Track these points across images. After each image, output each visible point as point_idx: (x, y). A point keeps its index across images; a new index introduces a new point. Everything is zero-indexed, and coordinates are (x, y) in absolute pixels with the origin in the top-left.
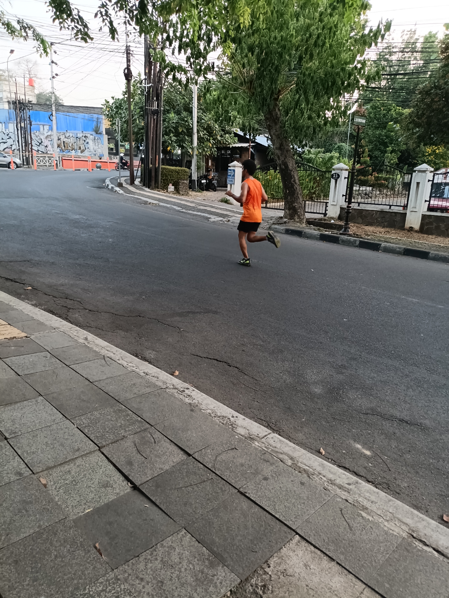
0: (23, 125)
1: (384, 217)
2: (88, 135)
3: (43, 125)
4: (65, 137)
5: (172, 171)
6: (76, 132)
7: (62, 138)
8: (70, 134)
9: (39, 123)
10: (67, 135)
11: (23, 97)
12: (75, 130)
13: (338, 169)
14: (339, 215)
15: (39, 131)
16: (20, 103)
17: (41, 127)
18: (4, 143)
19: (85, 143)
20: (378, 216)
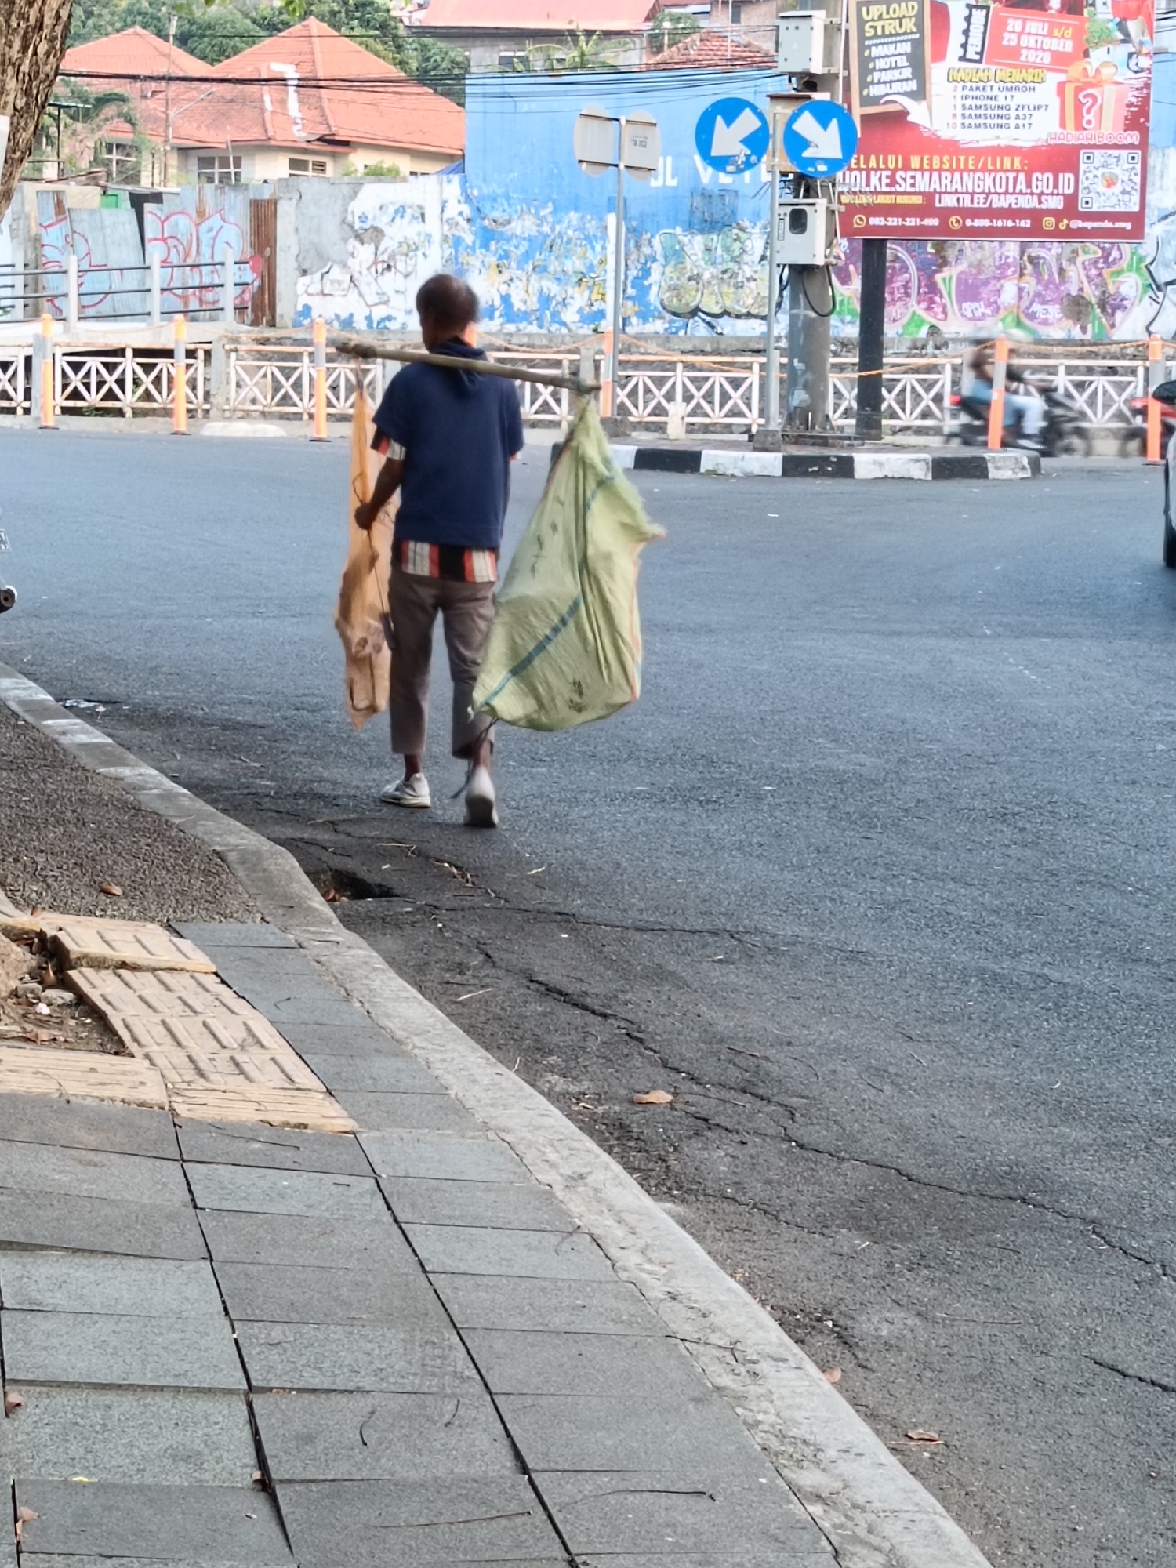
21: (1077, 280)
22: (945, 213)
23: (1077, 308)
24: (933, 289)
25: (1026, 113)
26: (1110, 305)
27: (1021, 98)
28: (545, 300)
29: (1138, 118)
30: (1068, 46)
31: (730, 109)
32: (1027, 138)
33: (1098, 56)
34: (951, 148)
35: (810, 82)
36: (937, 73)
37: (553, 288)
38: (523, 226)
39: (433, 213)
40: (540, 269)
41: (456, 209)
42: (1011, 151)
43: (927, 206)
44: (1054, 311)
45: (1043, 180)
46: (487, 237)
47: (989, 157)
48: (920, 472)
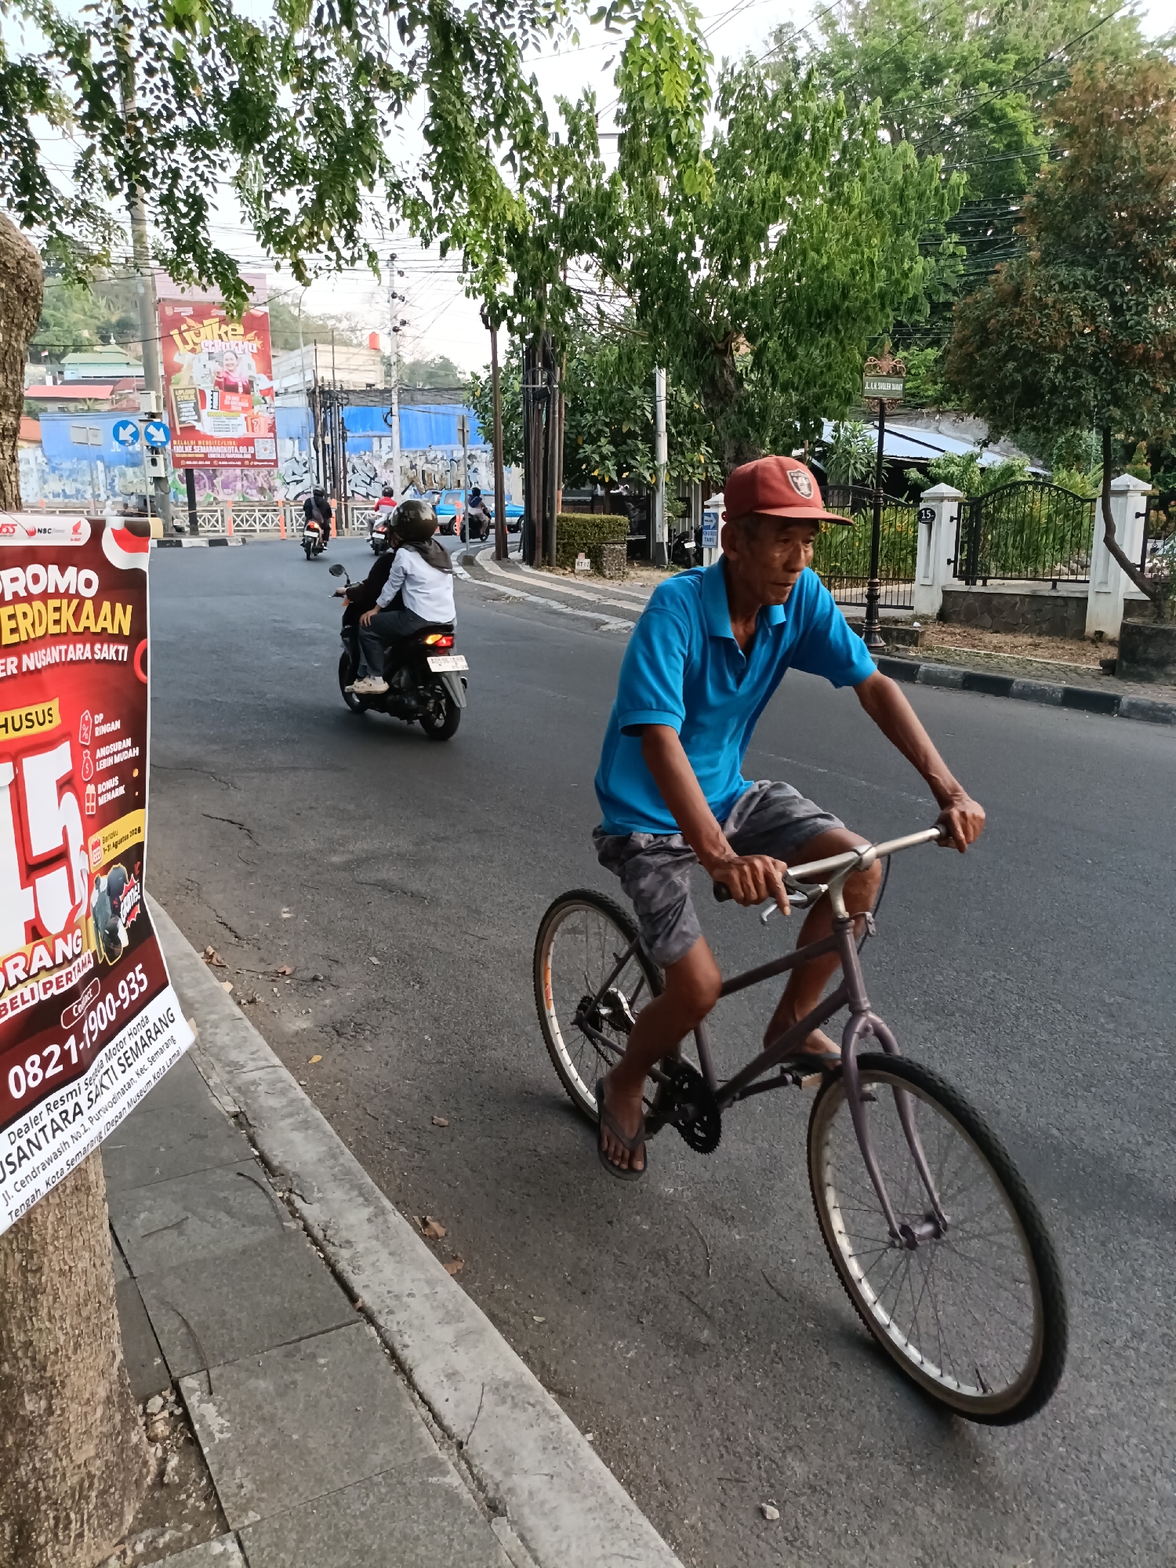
0: (328, 440)
1: (1040, 610)
2: (478, 453)
3: (380, 437)
4: (427, 462)
5: (584, 524)
6: (449, 447)
7: (420, 463)
8: (437, 452)
9: (370, 433)
10: (431, 456)
11: (328, 377)
12: (449, 442)
13: (934, 499)
14: (941, 609)
15: (371, 451)
16: (322, 392)
17: (376, 441)
18: (298, 482)
19: (470, 473)
20: (1026, 608)
21: (260, 481)
22: (212, 460)
23: (261, 490)
24: (213, 485)
25: (235, 427)
26: (272, 489)
27: (233, 422)
28: (78, 491)
29: (272, 429)
30: (247, 405)
31: (125, 424)
32: (236, 435)
33: (257, 408)
34: (211, 438)
35: (153, 415)
36: (203, 413)
37: (80, 486)
38: (67, 465)
39: (32, 461)
40: (75, 480)
41: (41, 459)
42: (232, 439)
43: (206, 458)
44: (254, 492)
45: (243, 449)
46: (54, 470)
47: (224, 441)
48: (205, 544)
